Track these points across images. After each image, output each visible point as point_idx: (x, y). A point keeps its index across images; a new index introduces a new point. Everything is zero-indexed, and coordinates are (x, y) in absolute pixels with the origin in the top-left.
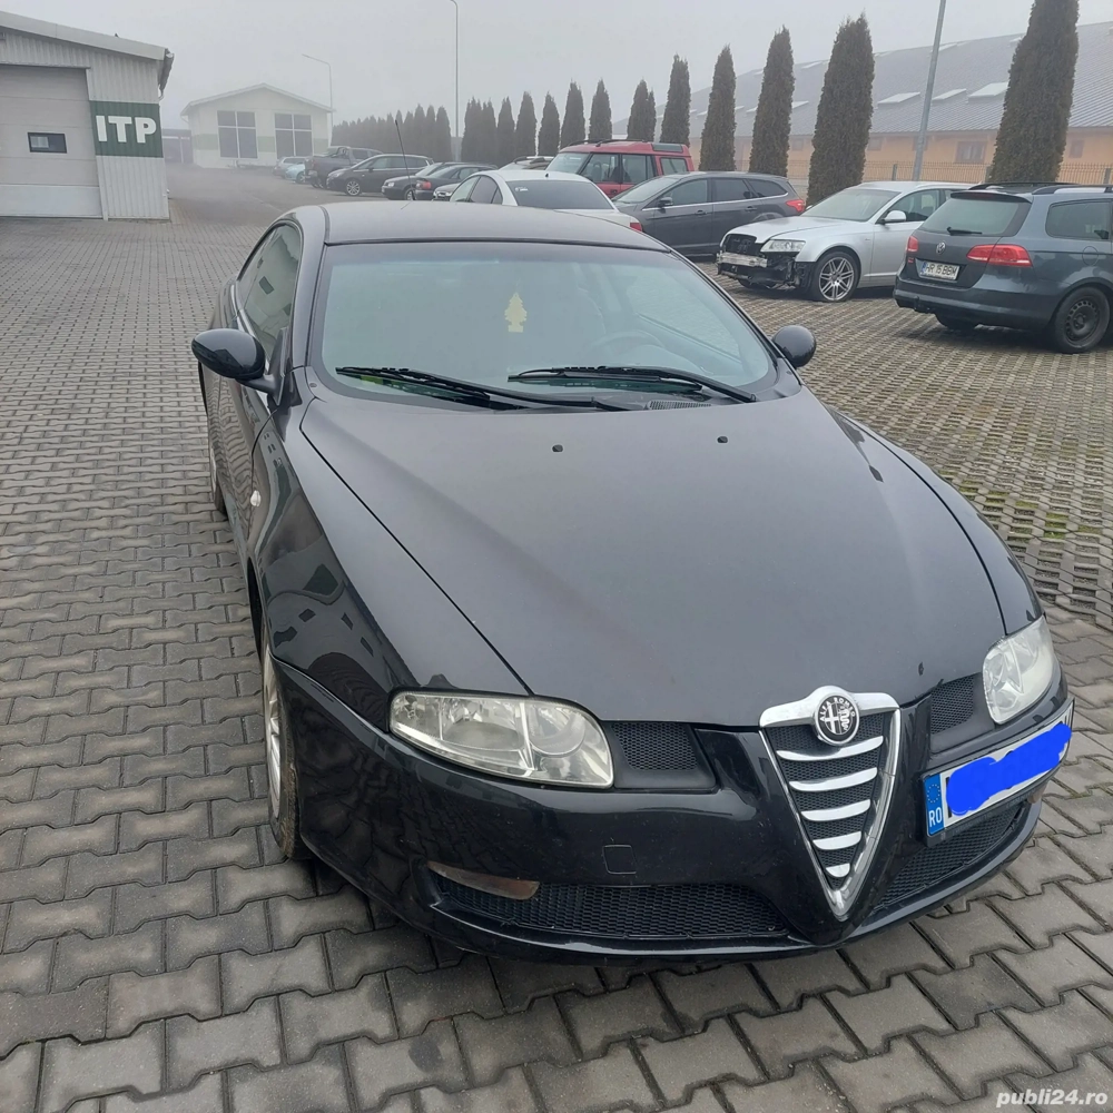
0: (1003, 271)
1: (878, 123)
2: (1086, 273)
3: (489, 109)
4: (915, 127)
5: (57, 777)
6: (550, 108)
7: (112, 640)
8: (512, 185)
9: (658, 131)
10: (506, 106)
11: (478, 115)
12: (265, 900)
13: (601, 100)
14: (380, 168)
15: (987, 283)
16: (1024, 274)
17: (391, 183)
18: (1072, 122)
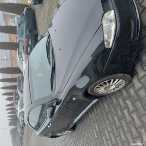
0: (28, 42)
1: (10, 66)
2: (28, 33)
3: (10, 122)
4: (10, 61)
5: (125, 129)
6: (9, 113)
7: (99, 135)
8: (20, 110)
9: (12, 96)
10: (9, 120)
11: (11, 124)
12: (139, 80)
13: (8, 105)
14: (19, 138)
15: (30, 43)
16: (28, 39)
17: (21, 135)
18: (9, 41)
